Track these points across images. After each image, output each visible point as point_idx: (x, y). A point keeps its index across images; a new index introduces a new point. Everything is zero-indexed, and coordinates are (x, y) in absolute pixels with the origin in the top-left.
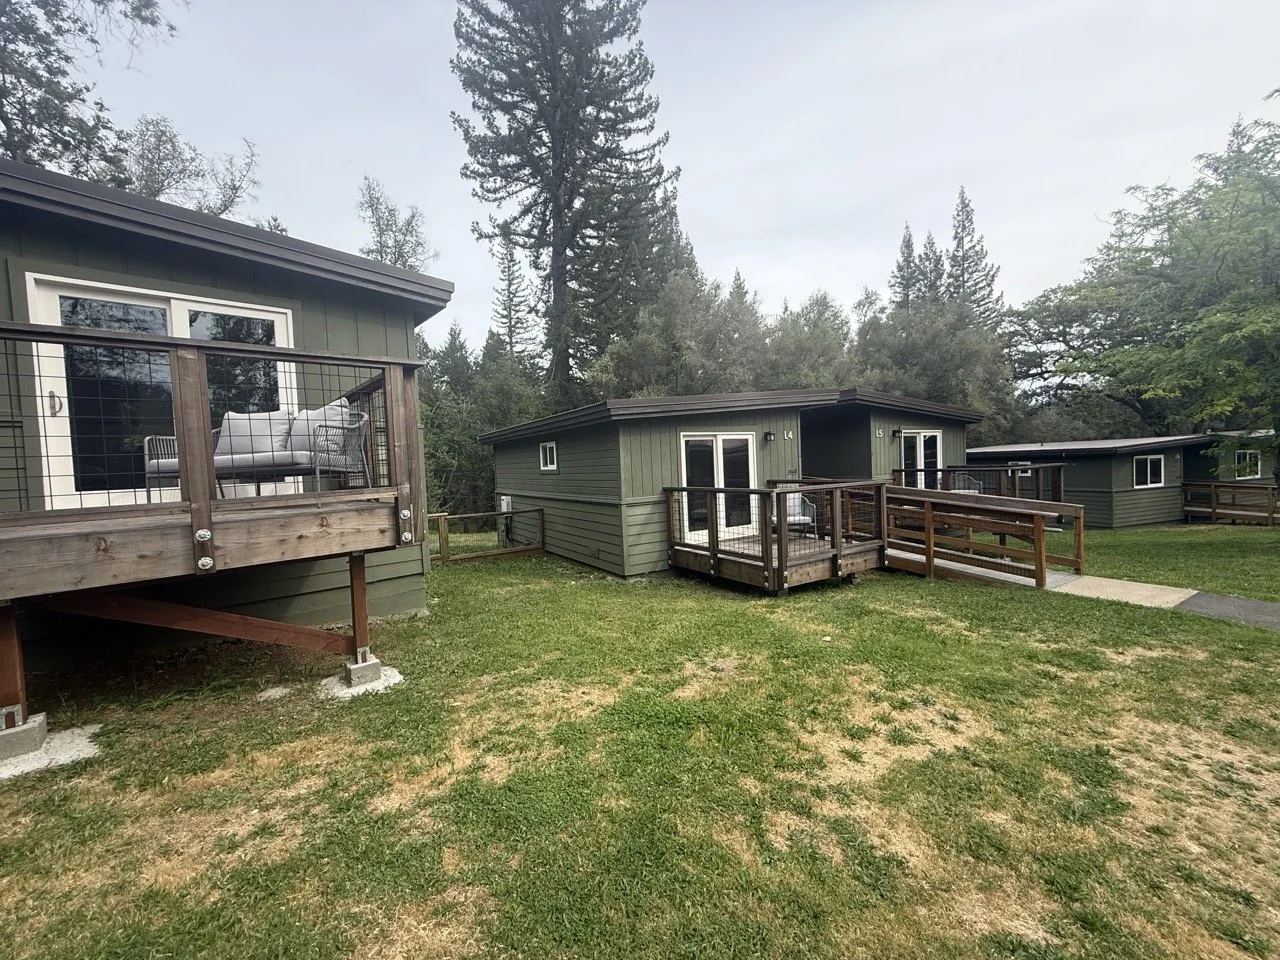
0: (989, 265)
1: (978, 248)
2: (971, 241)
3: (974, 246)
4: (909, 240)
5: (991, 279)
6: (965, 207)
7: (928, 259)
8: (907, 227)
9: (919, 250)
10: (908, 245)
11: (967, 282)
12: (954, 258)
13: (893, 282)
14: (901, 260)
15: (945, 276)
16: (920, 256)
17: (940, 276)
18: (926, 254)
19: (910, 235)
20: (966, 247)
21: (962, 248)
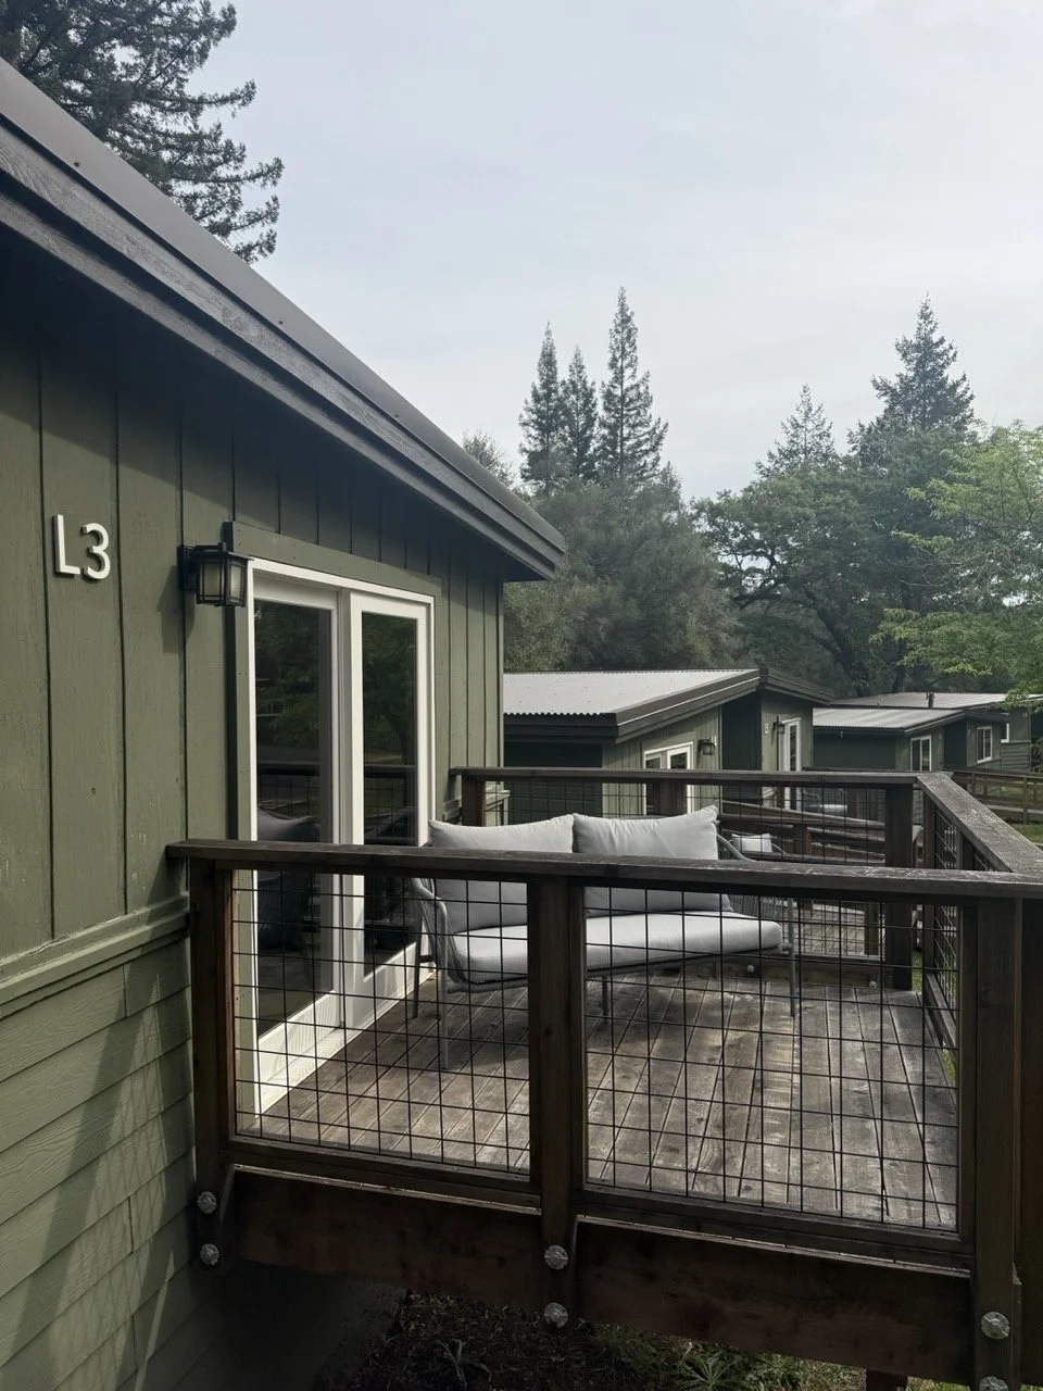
0: (654, 419)
1: (642, 389)
2: (633, 376)
3: (637, 386)
4: (551, 355)
5: (657, 439)
6: (625, 320)
7: (575, 391)
8: (548, 333)
9: (563, 374)
10: (548, 360)
11: (627, 439)
12: (608, 396)
13: (526, 417)
14: (538, 383)
15: (597, 423)
16: (564, 383)
17: (590, 423)
18: (572, 383)
19: (552, 345)
20: (627, 384)
21: (622, 385)
